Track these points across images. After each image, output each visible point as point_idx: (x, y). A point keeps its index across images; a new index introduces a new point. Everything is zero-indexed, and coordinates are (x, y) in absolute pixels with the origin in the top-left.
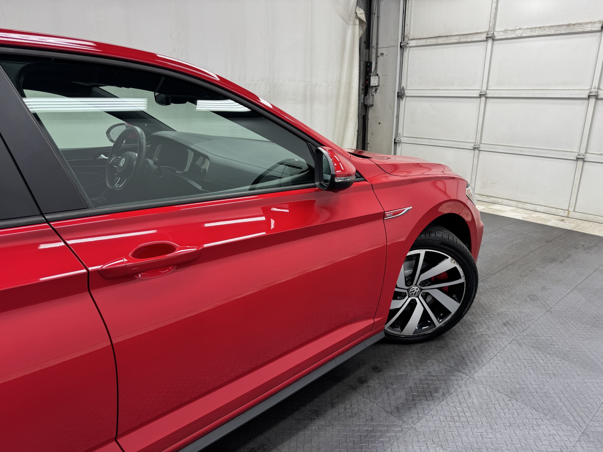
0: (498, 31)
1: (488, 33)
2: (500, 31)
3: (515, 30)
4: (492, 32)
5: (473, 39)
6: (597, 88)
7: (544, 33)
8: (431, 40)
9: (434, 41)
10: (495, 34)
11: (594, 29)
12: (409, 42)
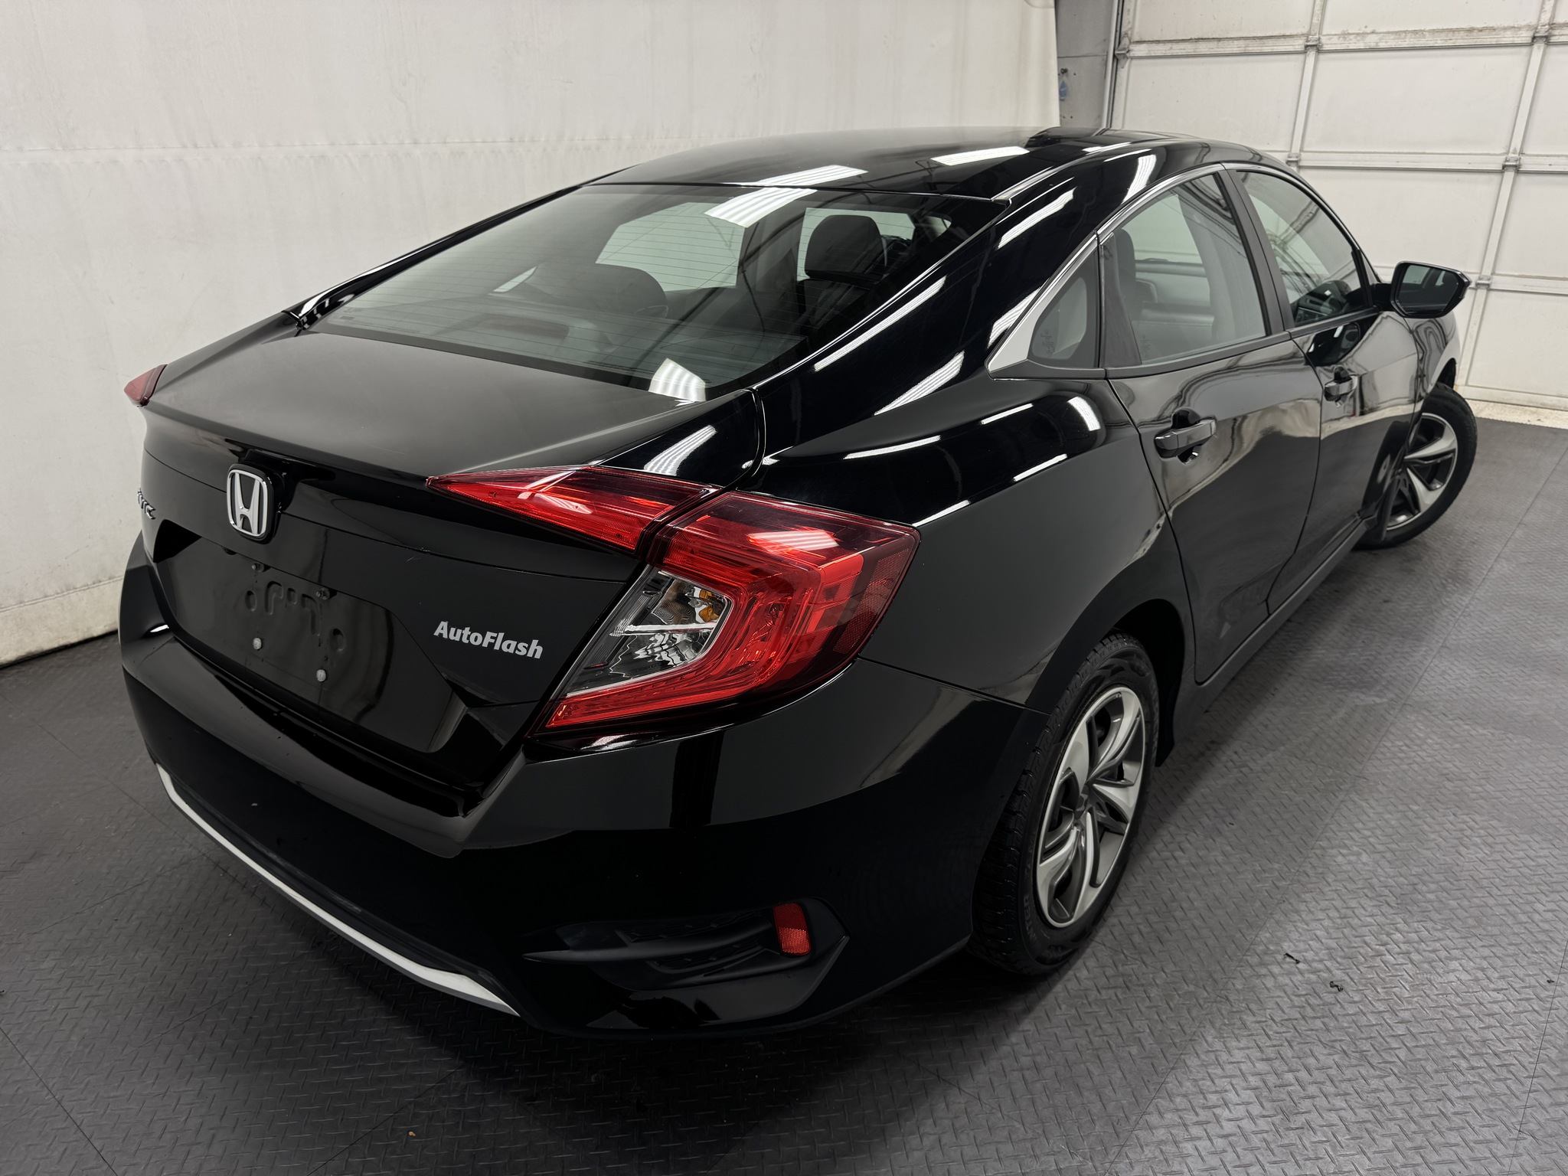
0: (1328, 35)
1: (1308, 37)
2: (1331, 35)
3: (1364, 34)
4: (1317, 36)
5: (1275, 47)
6: (1518, 151)
7: (1422, 43)
8: (1182, 45)
9: (1189, 48)
10: (1324, 40)
11: (1518, 41)
12: (1132, 47)
